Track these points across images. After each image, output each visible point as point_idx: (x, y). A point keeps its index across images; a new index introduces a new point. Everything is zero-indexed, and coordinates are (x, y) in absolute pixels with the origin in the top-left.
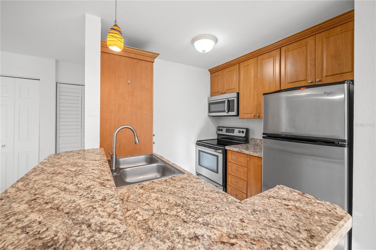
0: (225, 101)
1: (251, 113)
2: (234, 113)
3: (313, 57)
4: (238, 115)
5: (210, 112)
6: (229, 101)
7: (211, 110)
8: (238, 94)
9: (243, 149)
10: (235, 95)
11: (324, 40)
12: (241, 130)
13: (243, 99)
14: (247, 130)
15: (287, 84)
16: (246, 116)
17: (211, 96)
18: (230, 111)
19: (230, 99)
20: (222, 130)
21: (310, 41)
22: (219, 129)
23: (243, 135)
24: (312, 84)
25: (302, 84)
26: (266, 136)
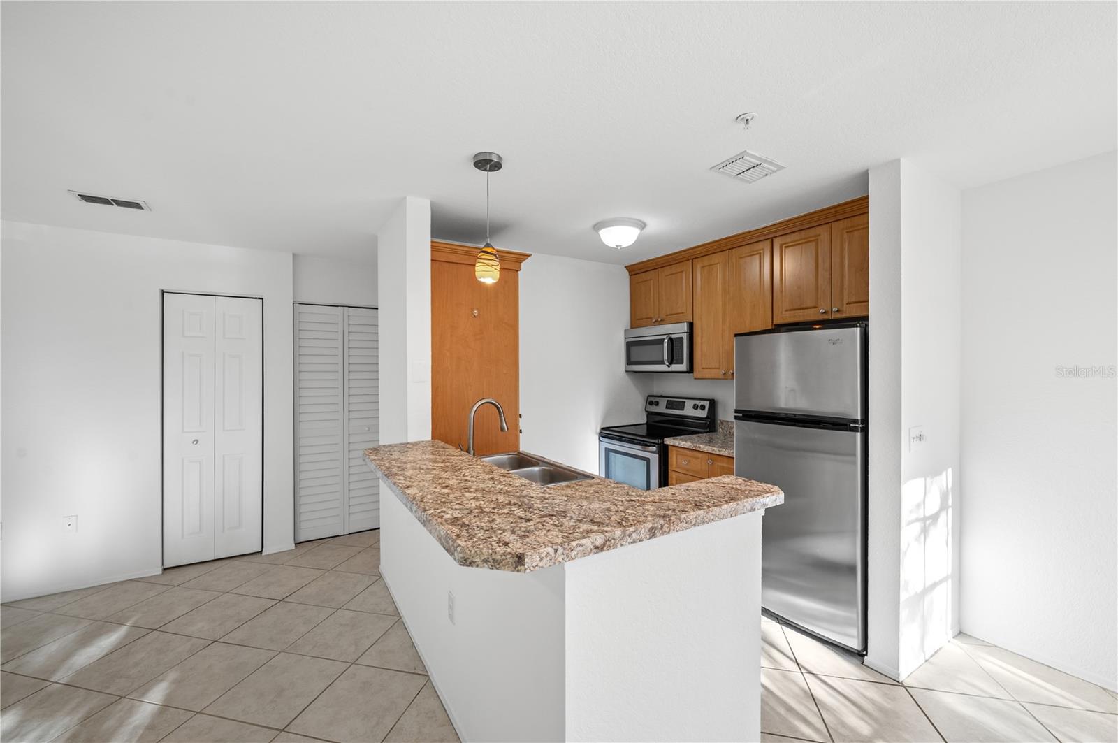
0: (664, 339)
1: (717, 367)
2: (683, 367)
3: (827, 265)
4: (691, 370)
5: (629, 361)
6: (671, 340)
7: (632, 360)
8: (691, 325)
9: (701, 444)
10: (684, 327)
11: (845, 235)
12: (700, 403)
13: (702, 337)
14: (713, 403)
15: (784, 313)
16: (707, 373)
17: (632, 327)
18: (675, 362)
19: (673, 336)
20: (657, 404)
21: (823, 232)
22: (651, 400)
23: (704, 414)
24: (827, 317)
25: (810, 315)
26: (741, 415)
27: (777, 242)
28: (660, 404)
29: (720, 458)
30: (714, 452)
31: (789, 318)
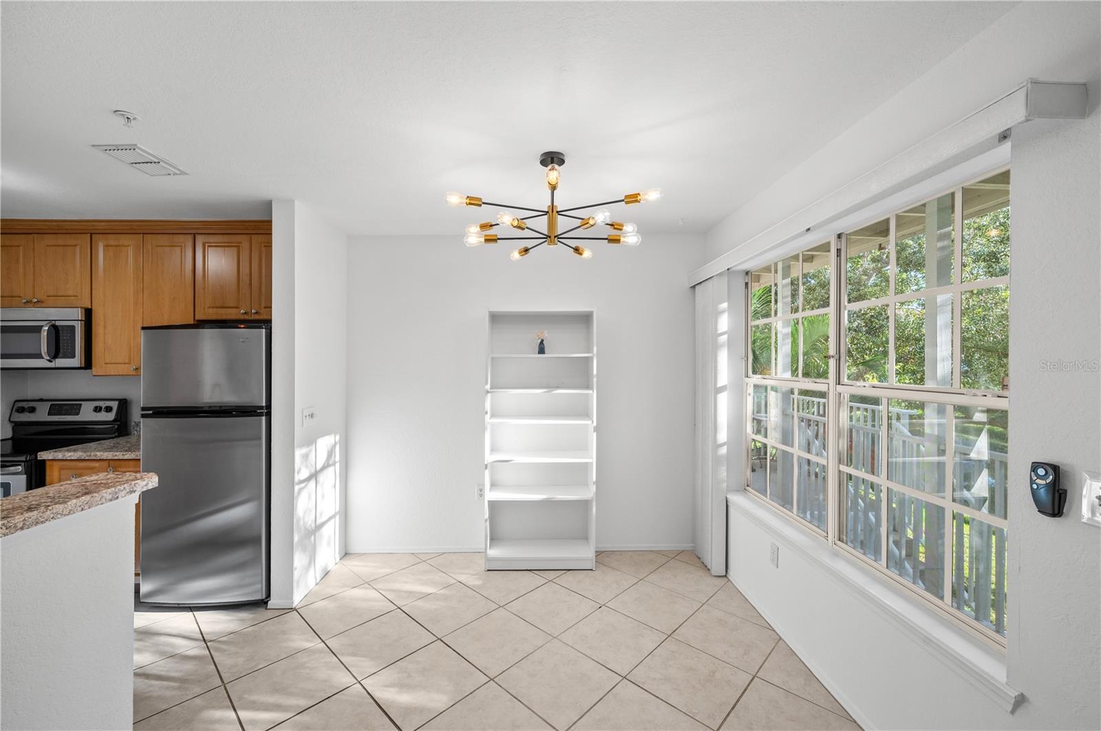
0: (42, 326)
1: (127, 361)
2: (76, 362)
3: (247, 270)
4: (88, 364)
6: (54, 327)
8: (88, 313)
9: (99, 451)
10: (78, 314)
11: (263, 249)
13: (105, 327)
14: (123, 403)
15: (206, 309)
16: (112, 370)
18: (61, 355)
19: (58, 323)
20: (32, 410)
21: (244, 240)
22: (20, 406)
23: (110, 416)
24: (247, 317)
25: (231, 314)
26: (151, 412)
27: (200, 240)
28: (37, 411)
29: (126, 463)
30: (116, 458)
31: (212, 314)
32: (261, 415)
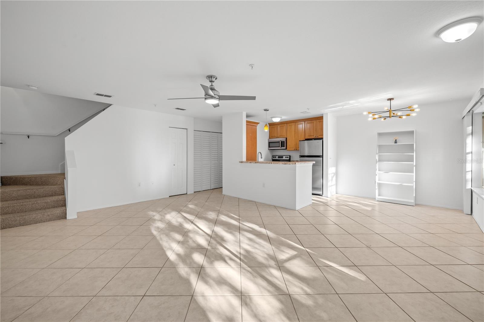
1: (293, 148)
2: (285, 148)
3: (315, 128)
4: (286, 149)
5: (269, 147)
6: (281, 142)
8: (286, 138)
11: (319, 123)
12: (287, 156)
13: (289, 141)
14: (290, 156)
15: (307, 136)
16: (290, 149)
17: (269, 138)
18: (282, 147)
21: (315, 122)
22: (274, 156)
23: (288, 159)
24: (315, 138)
25: (312, 137)
26: (301, 156)
27: (306, 122)
28: (276, 157)
31: (308, 138)
32: (321, 157)
